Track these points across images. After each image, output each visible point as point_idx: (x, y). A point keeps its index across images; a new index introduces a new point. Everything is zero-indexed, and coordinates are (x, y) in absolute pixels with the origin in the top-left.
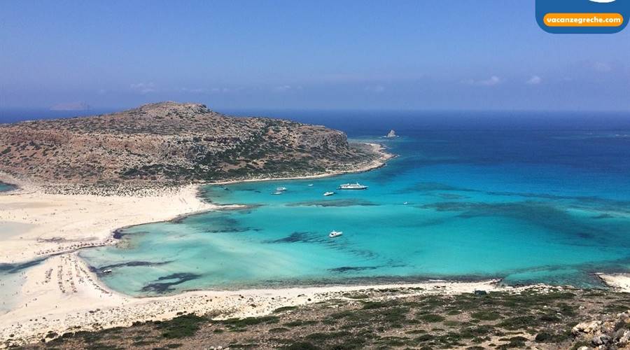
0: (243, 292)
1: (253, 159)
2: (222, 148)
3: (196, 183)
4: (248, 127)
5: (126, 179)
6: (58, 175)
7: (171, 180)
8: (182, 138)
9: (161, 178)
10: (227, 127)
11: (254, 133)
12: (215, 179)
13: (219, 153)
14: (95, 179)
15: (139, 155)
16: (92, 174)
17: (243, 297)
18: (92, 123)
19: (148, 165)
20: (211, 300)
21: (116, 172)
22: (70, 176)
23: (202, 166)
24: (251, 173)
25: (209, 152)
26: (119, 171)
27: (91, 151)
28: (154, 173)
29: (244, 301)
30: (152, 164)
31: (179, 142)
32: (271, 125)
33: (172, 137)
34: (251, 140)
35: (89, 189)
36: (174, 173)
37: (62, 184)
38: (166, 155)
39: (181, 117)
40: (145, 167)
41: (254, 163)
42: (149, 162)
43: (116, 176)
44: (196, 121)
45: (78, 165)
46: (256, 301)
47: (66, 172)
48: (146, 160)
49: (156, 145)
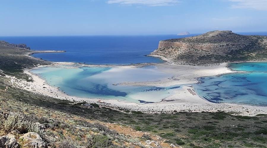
0: (243, 106)
1: (251, 53)
2: (238, 48)
3: (226, 62)
4: (249, 39)
5: (201, 60)
6: (178, 58)
7: (217, 61)
8: (221, 45)
9: (213, 60)
10: (240, 40)
11: (252, 42)
12: (235, 61)
13: (236, 50)
14: (190, 60)
15: (206, 51)
16: (189, 58)
17: (243, 108)
18: (190, 39)
19: (208, 55)
20: (231, 107)
21: (197, 57)
22: (182, 58)
23: (229, 55)
24: (249, 58)
25: (232, 50)
26: (198, 57)
27: (189, 49)
28: (211, 58)
29: (244, 109)
30: (210, 54)
31: (221, 46)
32: (259, 38)
33: (218, 44)
34: (250, 45)
35: (188, 63)
36: (218, 58)
37: (180, 61)
38: (215, 51)
39: (222, 36)
40: (207, 56)
41: (251, 54)
42: (209, 54)
43: (197, 59)
44: (228, 37)
45: (185, 54)
46: (249, 110)
47: (181, 57)
48: (208, 53)
49: (212, 47)
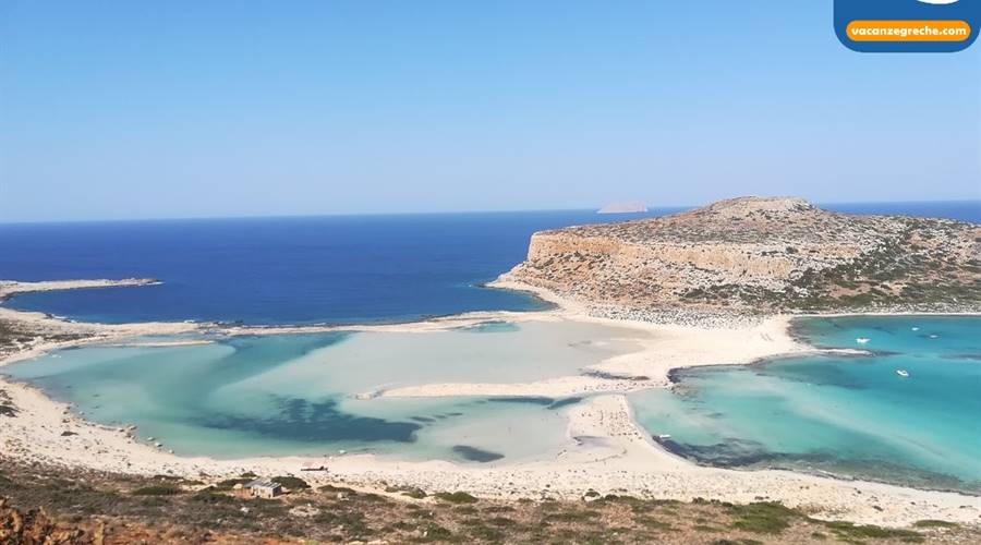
0: (860, 485)
1: (883, 280)
2: (831, 263)
3: (787, 313)
4: (876, 230)
5: (687, 302)
6: (604, 293)
7: (750, 307)
8: (768, 249)
9: (736, 303)
10: (840, 231)
11: (886, 240)
12: (819, 309)
13: (825, 270)
14: (648, 301)
15: (707, 271)
16: (645, 294)
17: (860, 493)
18: (647, 228)
19: (718, 284)
20: (807, 488)
21: (675, 293)
22: (618, 296)
23: (797, 289)
24: (878, 302)
25: (810, 269)
26: (679, 291)
27: (645, 264)
28: (726, 296)
29: (861, 499)
30: (723, 283)
31: (764, 254)
32: (916, 226)
33: (754, 246)
34: (881, 250)
35: (640, 313)
36: (755, 297)
37: (609, 305)
38: (745, 272)
39: (769, 218)
40: (713, 288)
41: (883, 286)
42: (720, 281)
43: (675, 299)
44: (791, 223)
45: (628, 282)
46: (882, 503)
47: (614, 290)
48: (716, 278)
49: (730, 258)
